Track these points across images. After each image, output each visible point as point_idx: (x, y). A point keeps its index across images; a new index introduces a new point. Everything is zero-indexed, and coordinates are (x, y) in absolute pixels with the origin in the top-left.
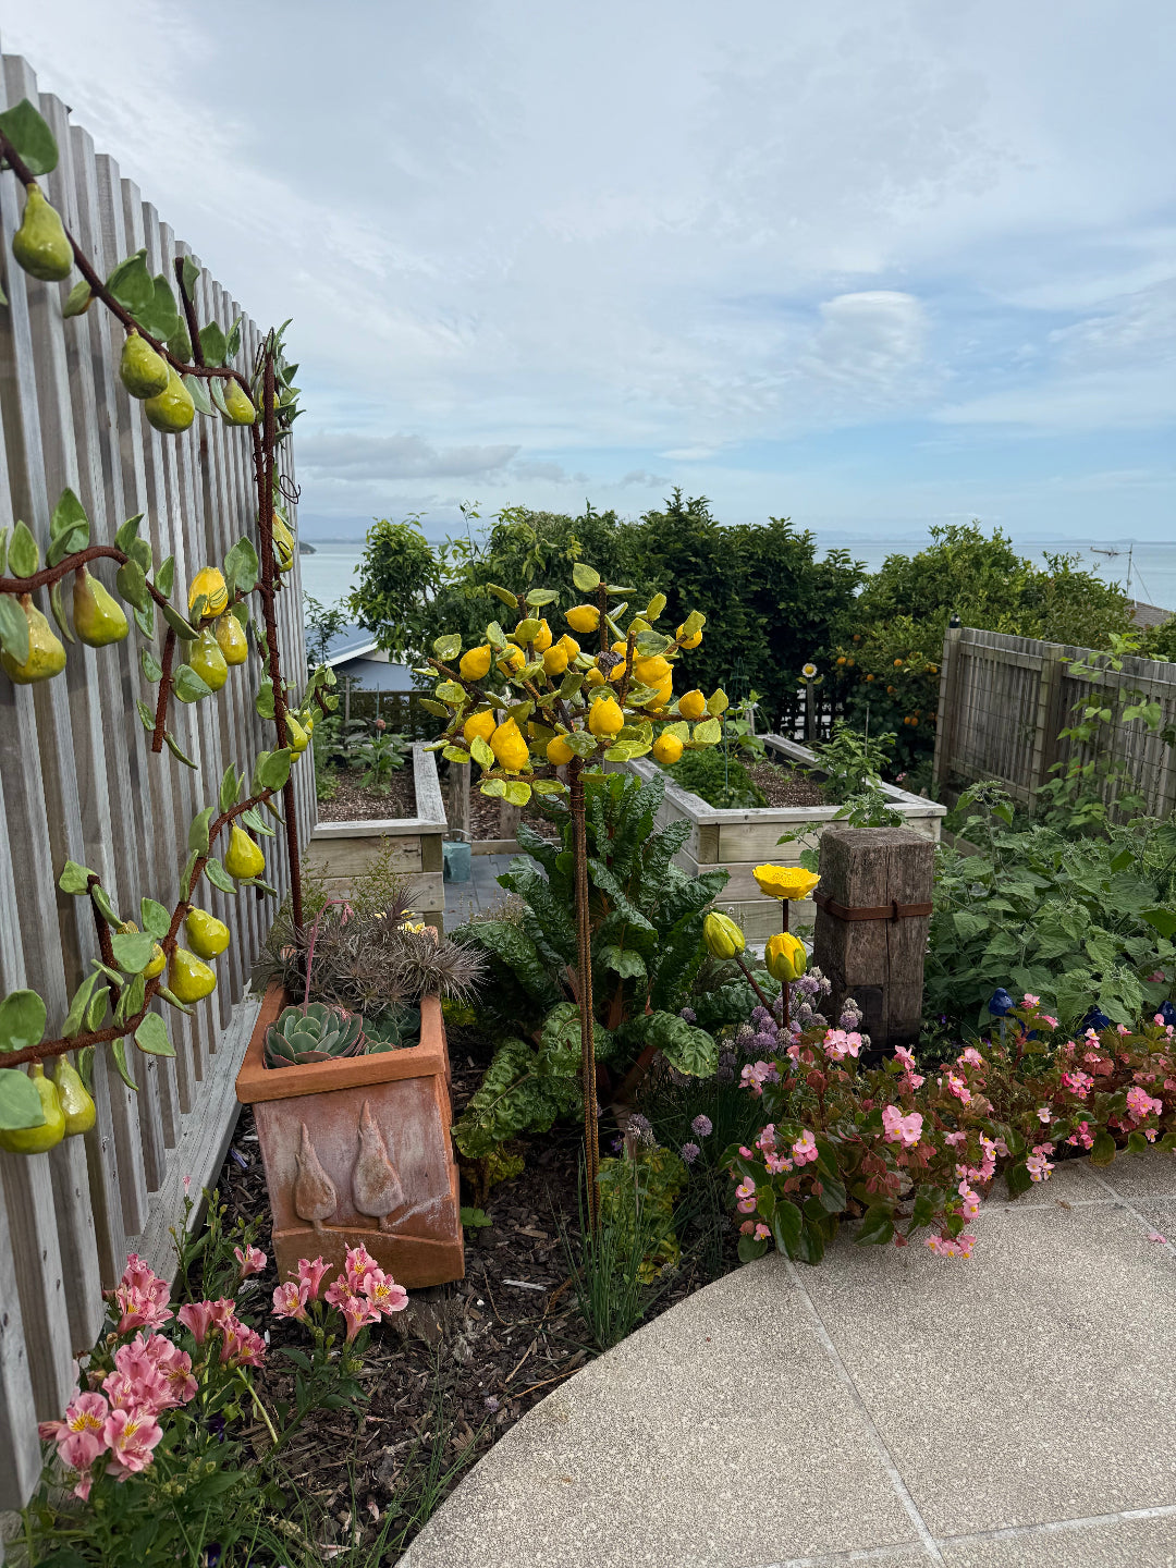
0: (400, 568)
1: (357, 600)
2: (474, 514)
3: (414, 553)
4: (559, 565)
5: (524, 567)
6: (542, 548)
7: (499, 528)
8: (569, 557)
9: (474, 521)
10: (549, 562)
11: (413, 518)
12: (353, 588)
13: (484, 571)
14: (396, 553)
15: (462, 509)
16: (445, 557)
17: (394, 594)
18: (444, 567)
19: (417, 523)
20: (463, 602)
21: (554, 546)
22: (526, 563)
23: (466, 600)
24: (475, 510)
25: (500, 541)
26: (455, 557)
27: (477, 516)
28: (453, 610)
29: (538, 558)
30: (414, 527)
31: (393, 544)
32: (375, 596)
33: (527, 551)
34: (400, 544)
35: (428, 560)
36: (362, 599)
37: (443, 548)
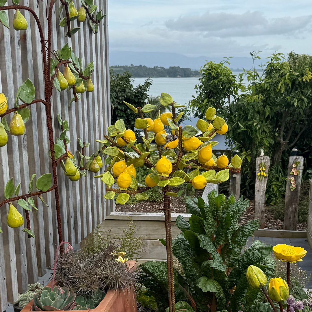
0: (216, 86)
1: (194, 103)
2: (257, 57)
3: (224, 79)
4: (299, 84)
5: (279, 86)
6: (290, 75)
7: (271, 65)
8: (304, 80)
9: (257, 62)
10: (293, 83)
11: (225, 59)
12: (193, 96)
13: (261, 87)
14: (215, 78)
15: (252, 54)
16: (241, 80)
17: (212, 99)
18: (240, 85)
19: (228, 62)
20: (246, 104)
21: (297, 74)
22: (281, 83)
23: (248, 103)
24: (258, 55)
25: (271, 71)
26: (249, 80)
27: (260, 58)
28: (241, 108)
29: (288, 81)
30: (226, 65)
31: (213, 74)
32: (203, 101)
33: (282, 77)
34: (217, 74)
35: (230, 82)
36: (198, 102)
37: (241, 75)
